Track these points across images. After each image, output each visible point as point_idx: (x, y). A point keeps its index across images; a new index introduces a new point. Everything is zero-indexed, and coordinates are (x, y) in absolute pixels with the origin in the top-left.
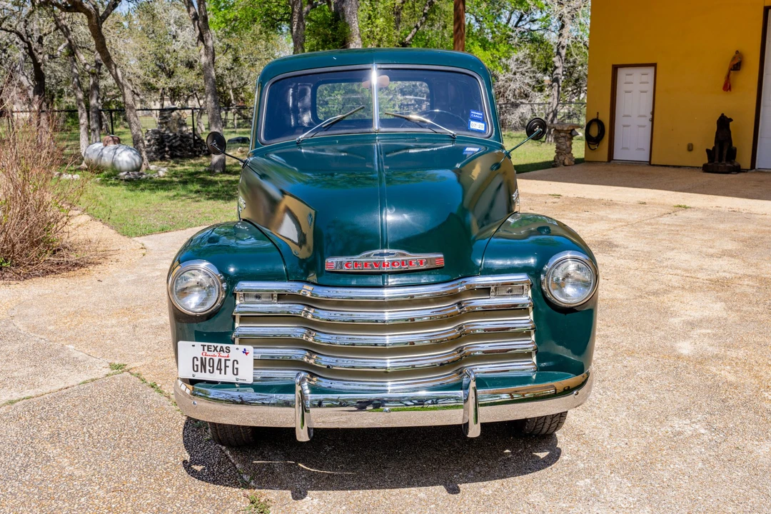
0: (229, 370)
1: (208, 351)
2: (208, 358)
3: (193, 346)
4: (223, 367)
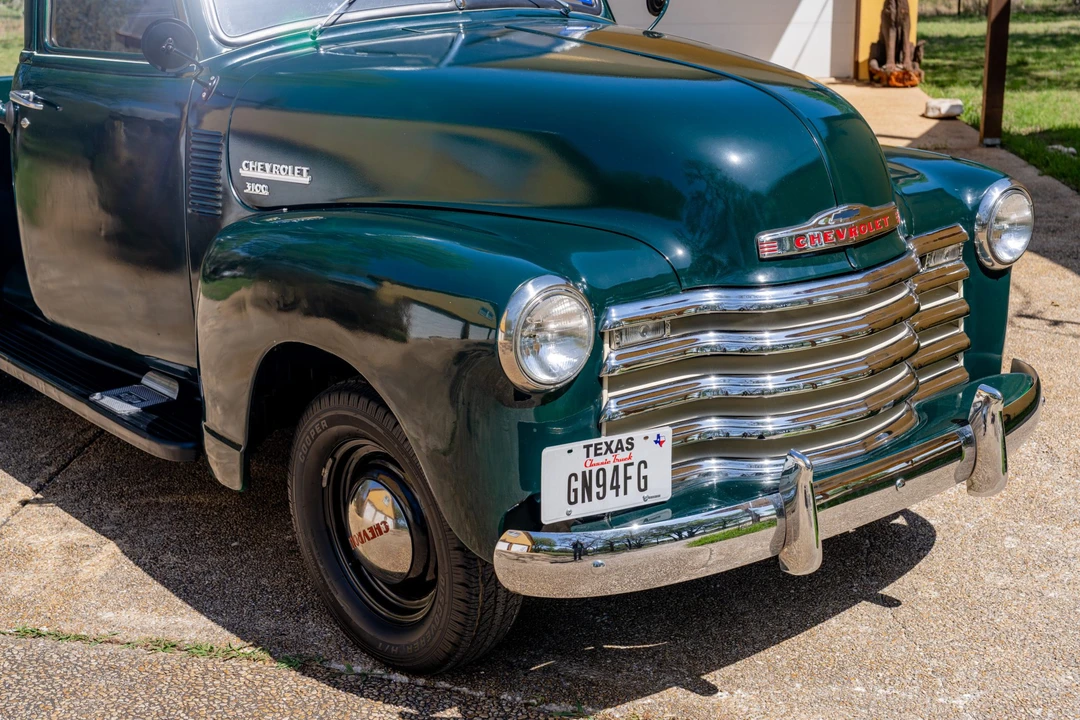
0: (632, 484)
1: (596, 455)
2: (595, 470)
3: (570, 451)
4: (621, 483)
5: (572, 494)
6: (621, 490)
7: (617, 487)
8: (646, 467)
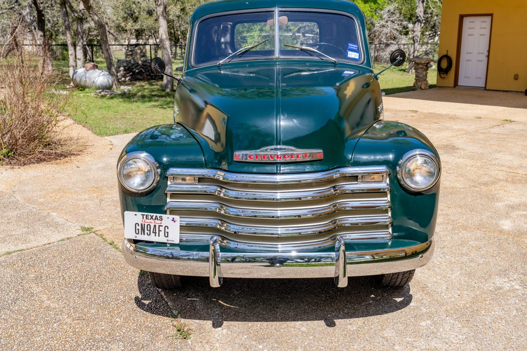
0: (162, 233)
1: (146, 219)
2: (146, 224)
3: (136, 215)
4: (157, 231)
5: (137, 231)
6: (157, 234)
7: (155, 233)
8: (168, 228)
